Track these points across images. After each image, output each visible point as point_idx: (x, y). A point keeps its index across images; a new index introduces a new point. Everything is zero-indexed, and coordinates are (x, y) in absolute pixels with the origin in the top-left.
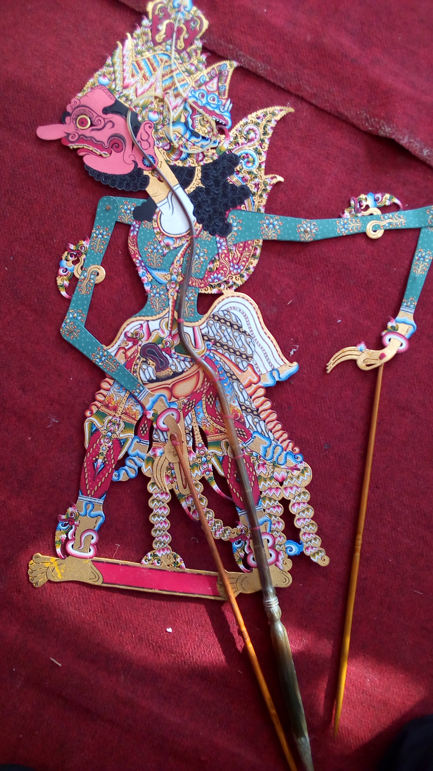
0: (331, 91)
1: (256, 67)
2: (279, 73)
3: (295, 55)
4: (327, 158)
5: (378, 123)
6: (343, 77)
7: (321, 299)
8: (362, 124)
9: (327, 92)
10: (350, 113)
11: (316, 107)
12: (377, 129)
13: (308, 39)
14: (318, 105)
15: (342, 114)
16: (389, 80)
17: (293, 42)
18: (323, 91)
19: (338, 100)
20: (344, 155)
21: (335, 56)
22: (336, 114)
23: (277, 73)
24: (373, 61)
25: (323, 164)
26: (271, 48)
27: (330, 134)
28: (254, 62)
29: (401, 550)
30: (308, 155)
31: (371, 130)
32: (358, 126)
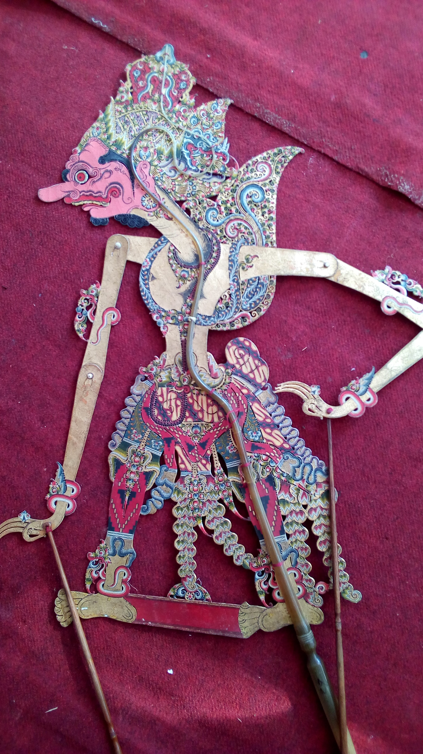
0: (353, 148)
1: (281, 124)
2: (303, 131)
3: (319, 114)
4: (346, 212)
5: (398, 179)
6: (364, 135)
7: (336, 347)
8: (382, 180)
9: (348, 149)
10: (370, 169)
11: (338, 163)
12: (396, 184)
13: (332, 99)
14: (340, 161)
15: (362, 171)
16: (410, 140)
17: (317, 101)
18: (345, 148)
19: (359, 157)
20: (363, 209)
21: (358, 116)
22: (357, 170)
23: (301, 131)
24: (394, 121)
25: (343, 216)
26: (296, 107)
27: (350, 188)
28: (279, 119)
29: (410, 605)
30: (329, 208)
31: (390, 186)
32: (377, 182)
